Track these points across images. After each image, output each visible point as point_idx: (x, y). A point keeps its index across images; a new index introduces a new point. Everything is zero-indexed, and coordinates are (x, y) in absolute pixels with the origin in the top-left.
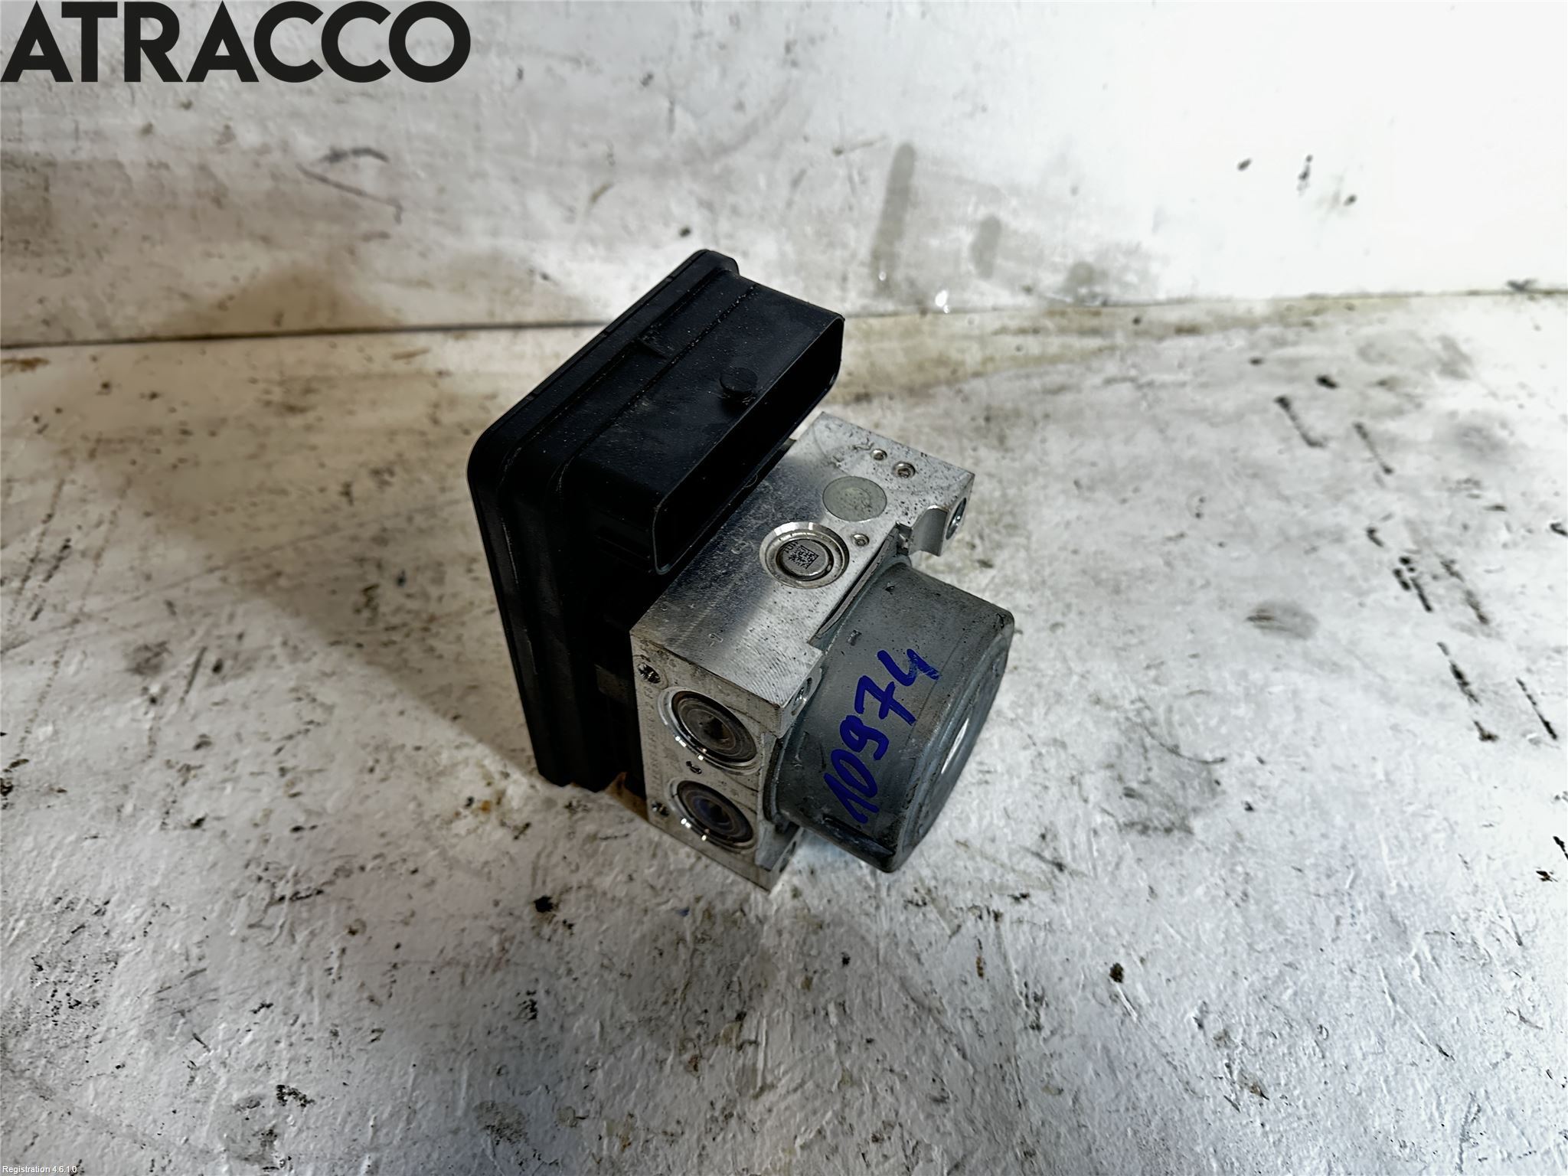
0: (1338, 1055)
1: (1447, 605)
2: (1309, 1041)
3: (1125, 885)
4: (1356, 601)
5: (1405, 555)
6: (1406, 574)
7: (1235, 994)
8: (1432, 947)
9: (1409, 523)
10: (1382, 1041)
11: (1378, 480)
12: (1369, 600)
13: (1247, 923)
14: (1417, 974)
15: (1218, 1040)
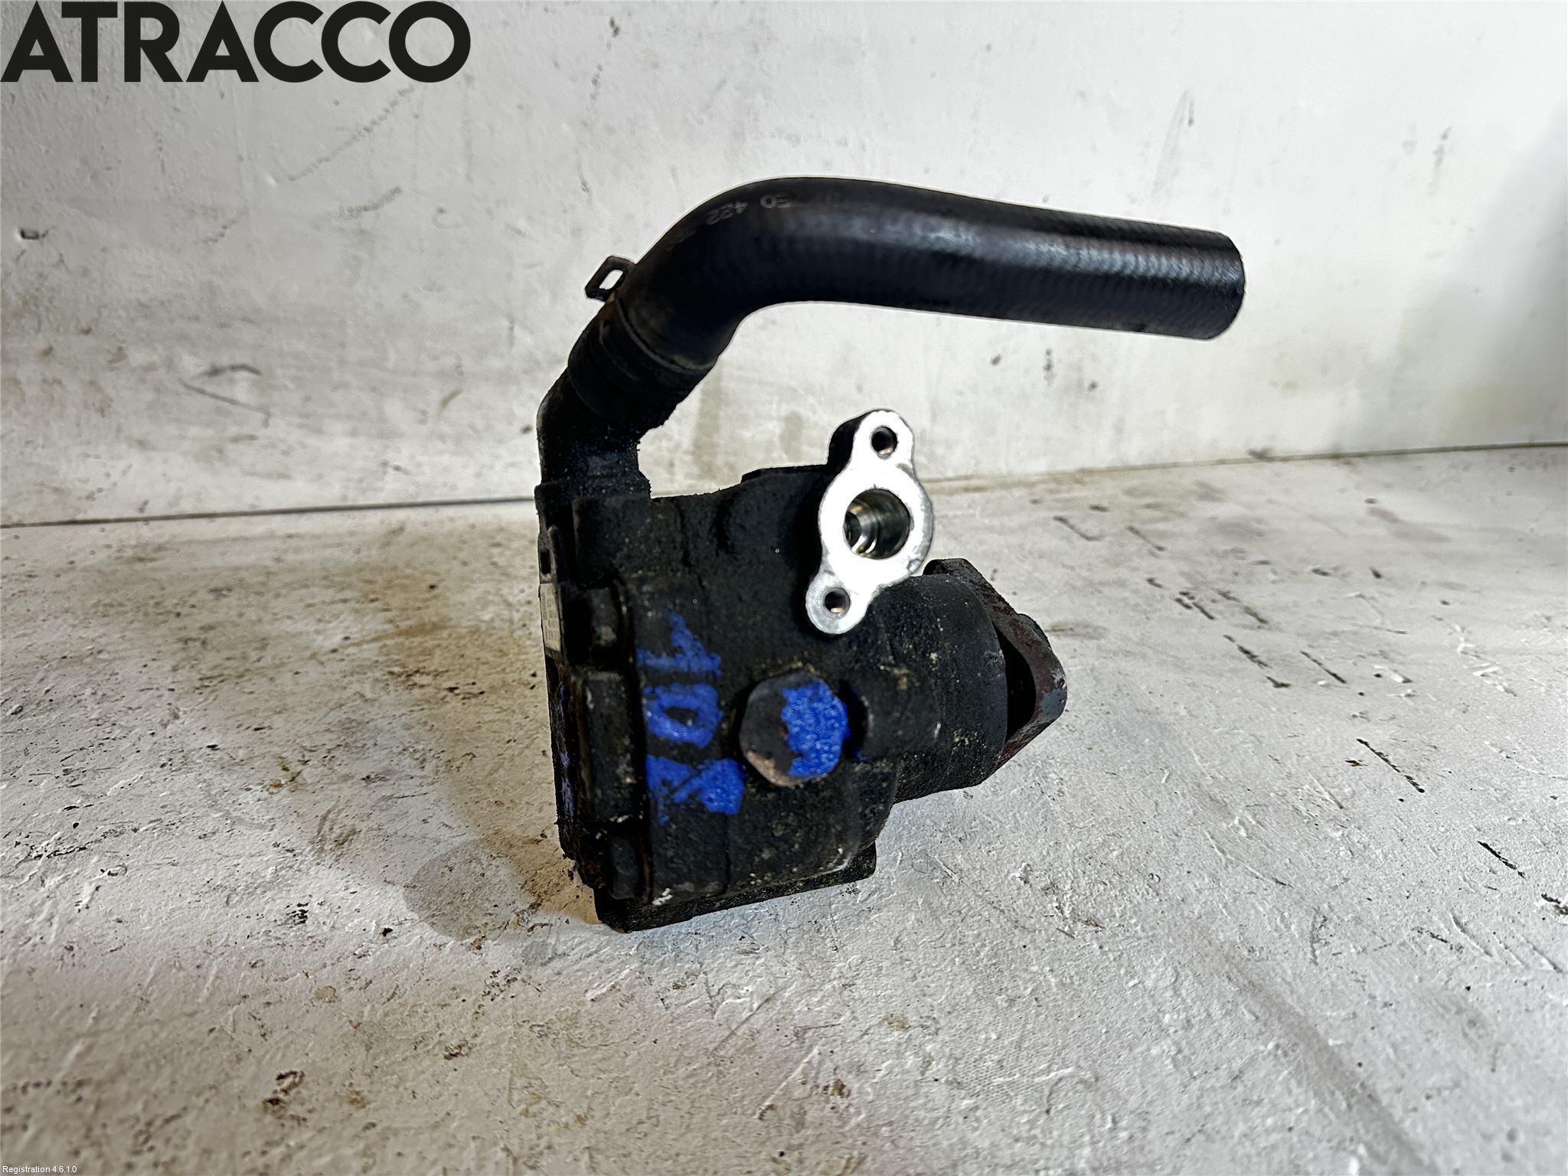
0: (1172, 893)
2: (1141, 885)
4: (1144, 616)
7: (1059, 858)
8: (1254, 816)
13: (1064, 810)
14: (1243, 833)
15: (1045, 890)
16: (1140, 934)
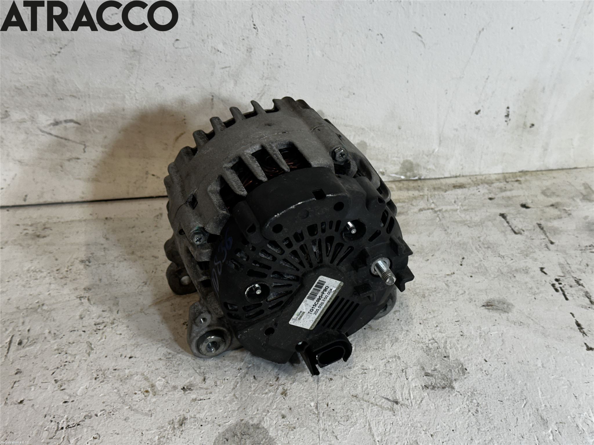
1: (576, 298)
3: (425, 408)
5: (558, 278)
6: (557, 286)
9: (560, 264)
11: (547, 247)
12: (538, 297)
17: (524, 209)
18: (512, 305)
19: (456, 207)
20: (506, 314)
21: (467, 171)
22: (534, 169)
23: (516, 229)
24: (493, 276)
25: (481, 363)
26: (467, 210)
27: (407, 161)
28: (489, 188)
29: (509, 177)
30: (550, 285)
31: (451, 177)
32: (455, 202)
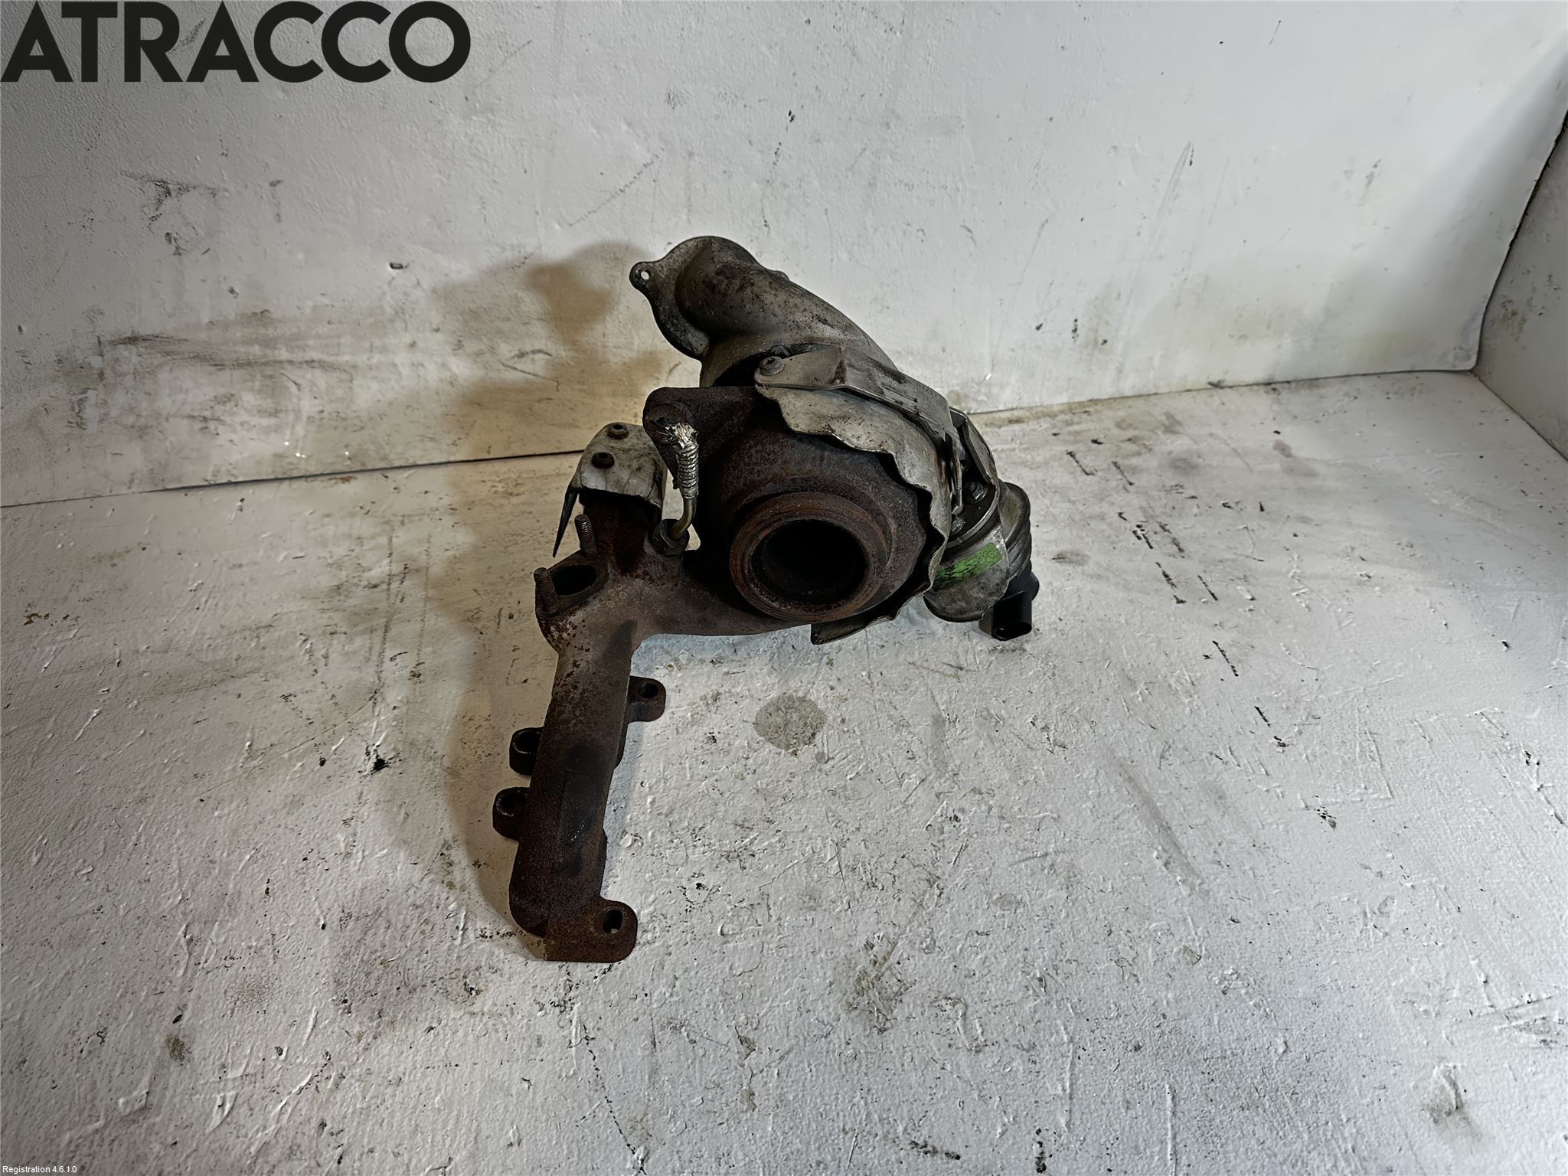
0: (1101, 730)
1: (1162, 545)
2: (1087, 727)
3: (994, 673)
4: (1112, 546)
5: (1139, 524)
6: (1139, 533)
7: (1050, 712)
8: (1148, 689)
9: (1141, 508)
10: (1122, 725)
11: (1126, 489)
12: (1118, 546)
13: (1055, 684)
14: (1140, 699)
15: (1043, 728)
16: (1084, 752)
17: (1096, 445)
18: (1087, 556)
19: (1013, 445)
20: (1081, 567)
21: (1025, 403)
22: (1106, 397)
23: (1087, 470)
24: (1063, 524)
25: (1055, 623)
26: (1027, 449)
27: (952, 392)
28: (1052, 422)
29: (1076, 408)
30: (1131, 533)
31: (1006, 410)
32: (1012, 440)
